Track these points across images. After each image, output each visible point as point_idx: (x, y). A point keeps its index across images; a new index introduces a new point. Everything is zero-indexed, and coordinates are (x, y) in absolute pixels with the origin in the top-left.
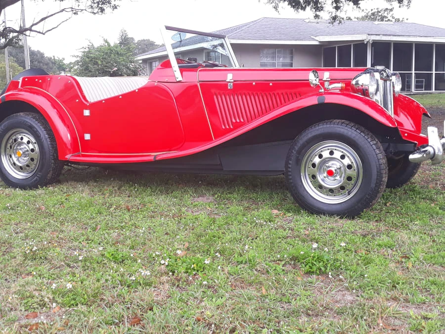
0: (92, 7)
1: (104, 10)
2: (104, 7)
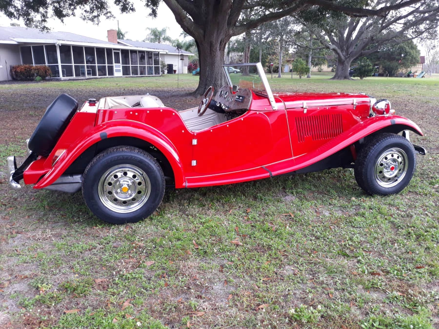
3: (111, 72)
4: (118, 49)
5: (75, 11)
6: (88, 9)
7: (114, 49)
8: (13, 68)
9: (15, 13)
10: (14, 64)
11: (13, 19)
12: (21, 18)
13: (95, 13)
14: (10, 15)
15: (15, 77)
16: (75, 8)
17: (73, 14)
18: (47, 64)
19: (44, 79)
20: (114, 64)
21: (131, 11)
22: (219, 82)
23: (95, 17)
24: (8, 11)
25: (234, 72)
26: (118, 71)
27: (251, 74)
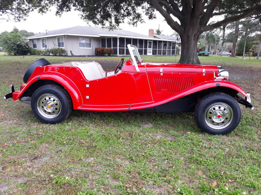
0: (15, 19)
1: (20, 20)
2: (20, 19)
3: (146, 53)
4: (151, 40)
5: (124, 20)
6: (132, 19)
7: (149, 40)
8: (97, 49)
9: (97, 22)
10: (97, 47)
11: (96, 25)
12: (100, 24)
13: (135, 21)
14: (95, 23)
15: (97, 54)
16: (124, 19)
17: (123, 22)
18: (112, 48)
19: (109, 55)
20: (148, 49)
21: (154, 18)
22: (192, 59)
23: (135, 22)
24: (94, 21)
25: (228, 55)
26: (150, 52)
27: (237, 56)
